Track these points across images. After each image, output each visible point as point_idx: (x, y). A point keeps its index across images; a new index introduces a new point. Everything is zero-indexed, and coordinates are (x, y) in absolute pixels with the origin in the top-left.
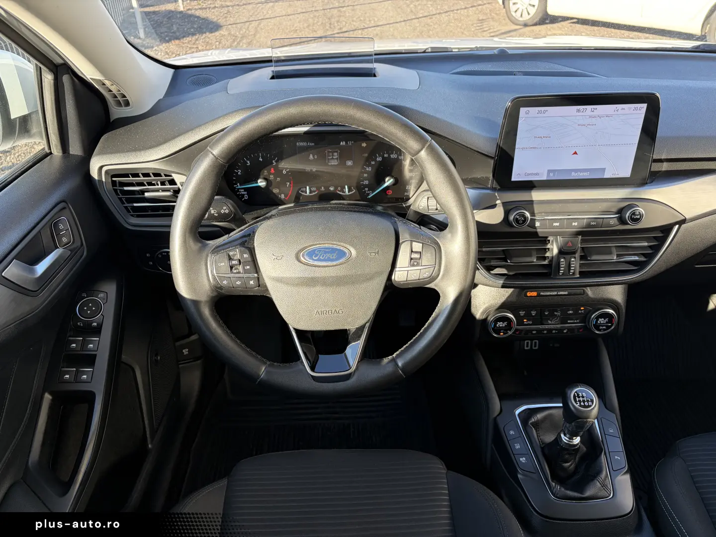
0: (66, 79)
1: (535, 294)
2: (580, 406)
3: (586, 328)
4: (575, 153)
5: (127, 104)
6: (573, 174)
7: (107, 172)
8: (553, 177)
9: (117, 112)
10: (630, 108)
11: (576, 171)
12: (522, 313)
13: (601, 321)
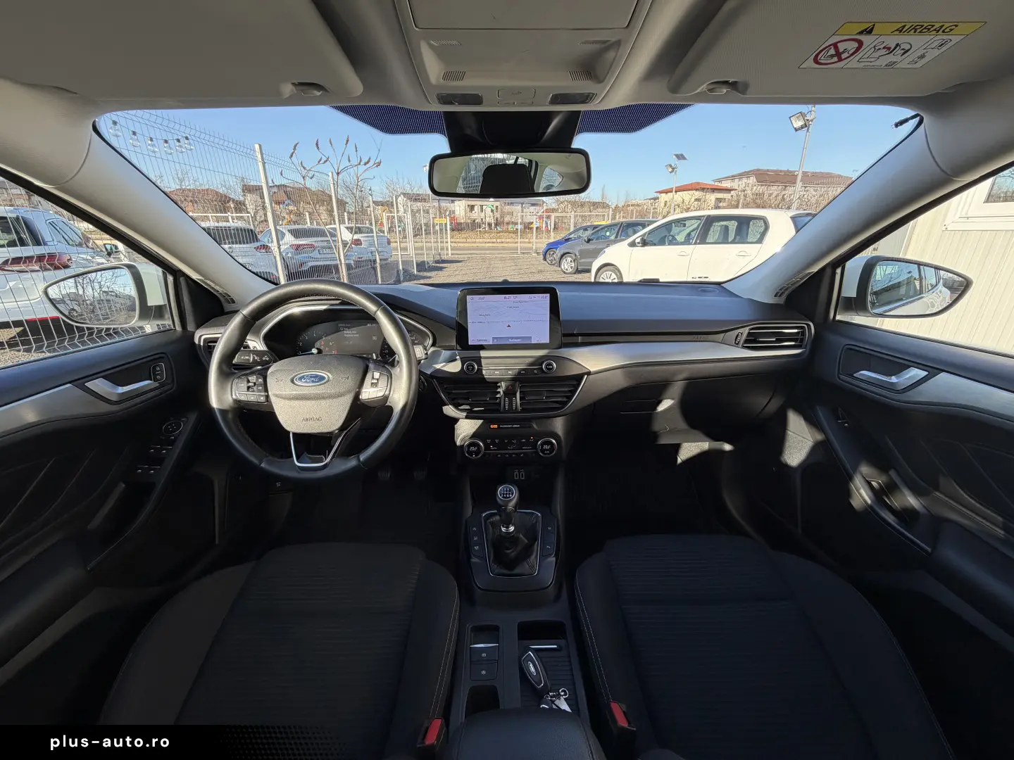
0: (182, 280)
1: (496, 426)
2: (503, 497)
3: (537, 453)
4: (509, 326)
5: (234, 302)
6: (510, 340)
7: (205, 340)
8: (496, 342)
9: (228, 307)
10: (539, 297)
11: (512, 338)
12: (489, 441)
13: (546, 447)
